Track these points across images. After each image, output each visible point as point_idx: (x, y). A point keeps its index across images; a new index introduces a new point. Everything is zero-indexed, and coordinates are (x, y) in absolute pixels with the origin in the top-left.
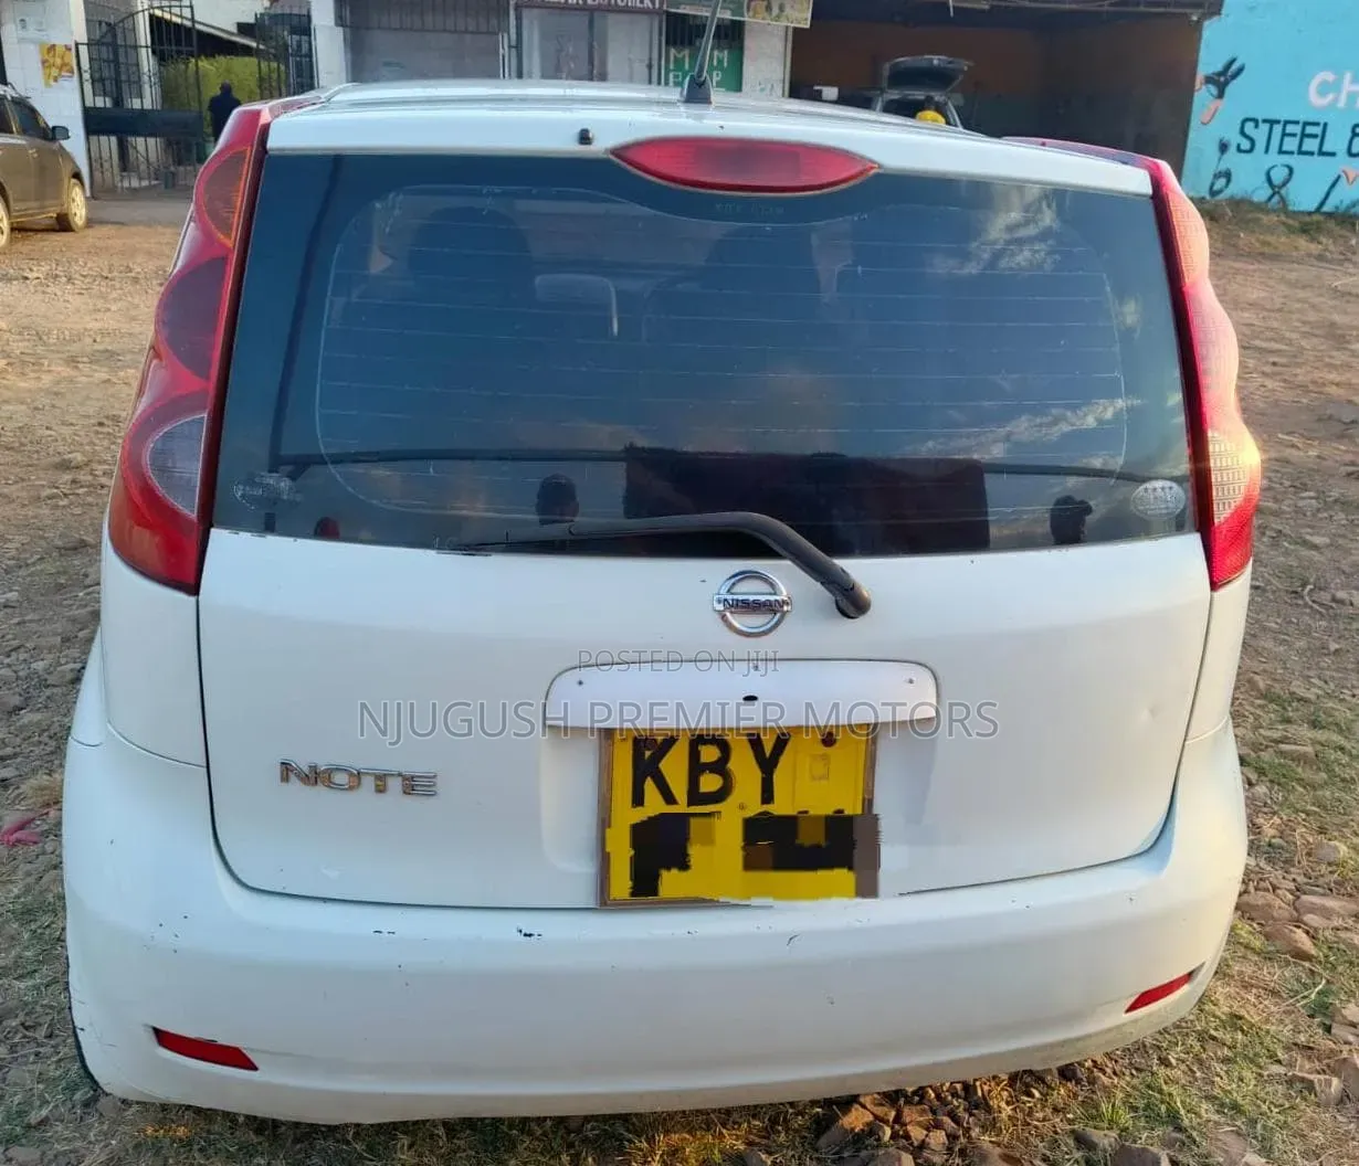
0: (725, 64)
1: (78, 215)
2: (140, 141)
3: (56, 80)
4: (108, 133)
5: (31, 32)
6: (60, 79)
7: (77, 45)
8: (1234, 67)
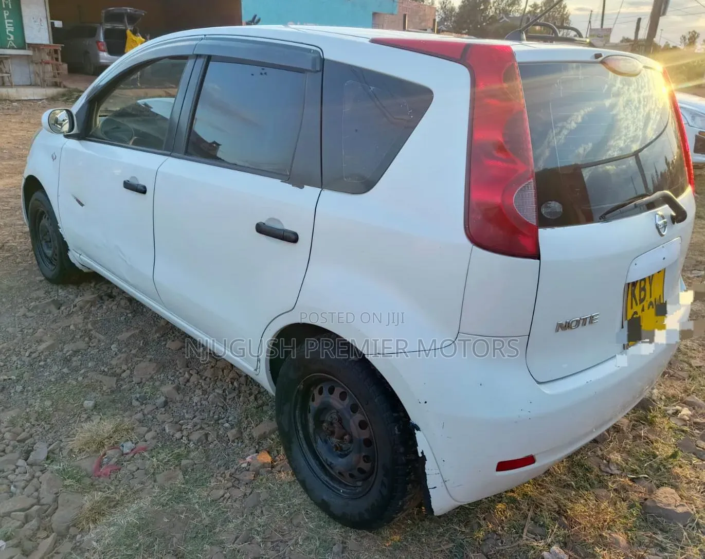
0: (10, 7)
8: (257, 18)
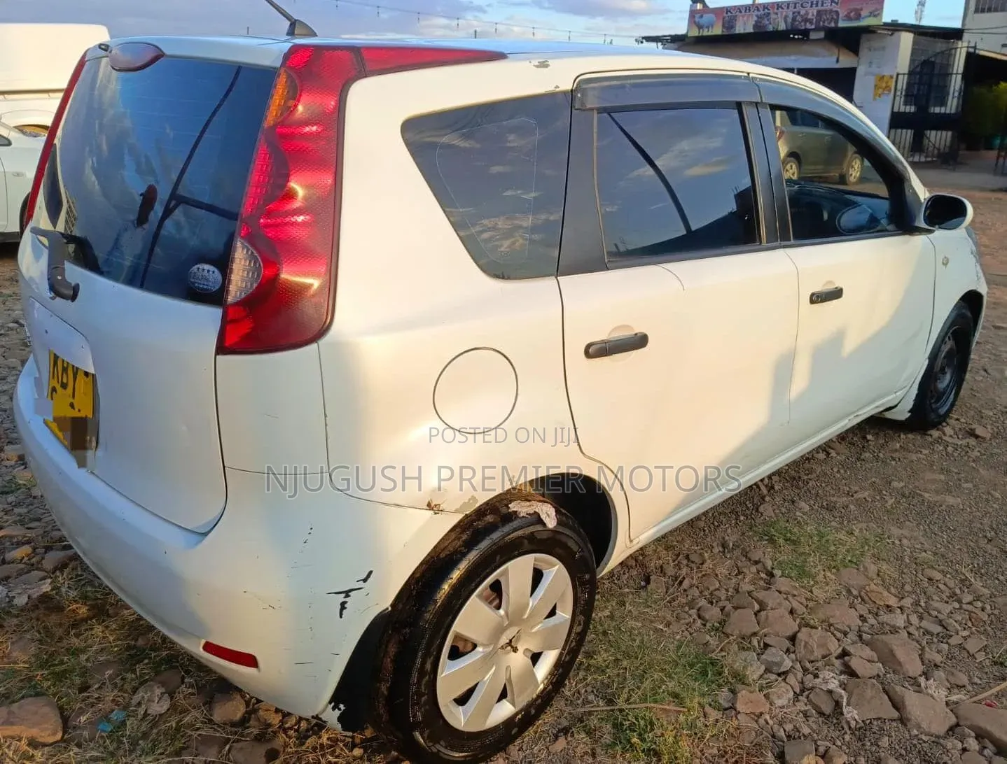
1: (853, 175)
2: (933, 133)
3: (880, 96)
4: (907, 128)
5: (874, 69)
6: (882, 96)
7: (898, 75)
